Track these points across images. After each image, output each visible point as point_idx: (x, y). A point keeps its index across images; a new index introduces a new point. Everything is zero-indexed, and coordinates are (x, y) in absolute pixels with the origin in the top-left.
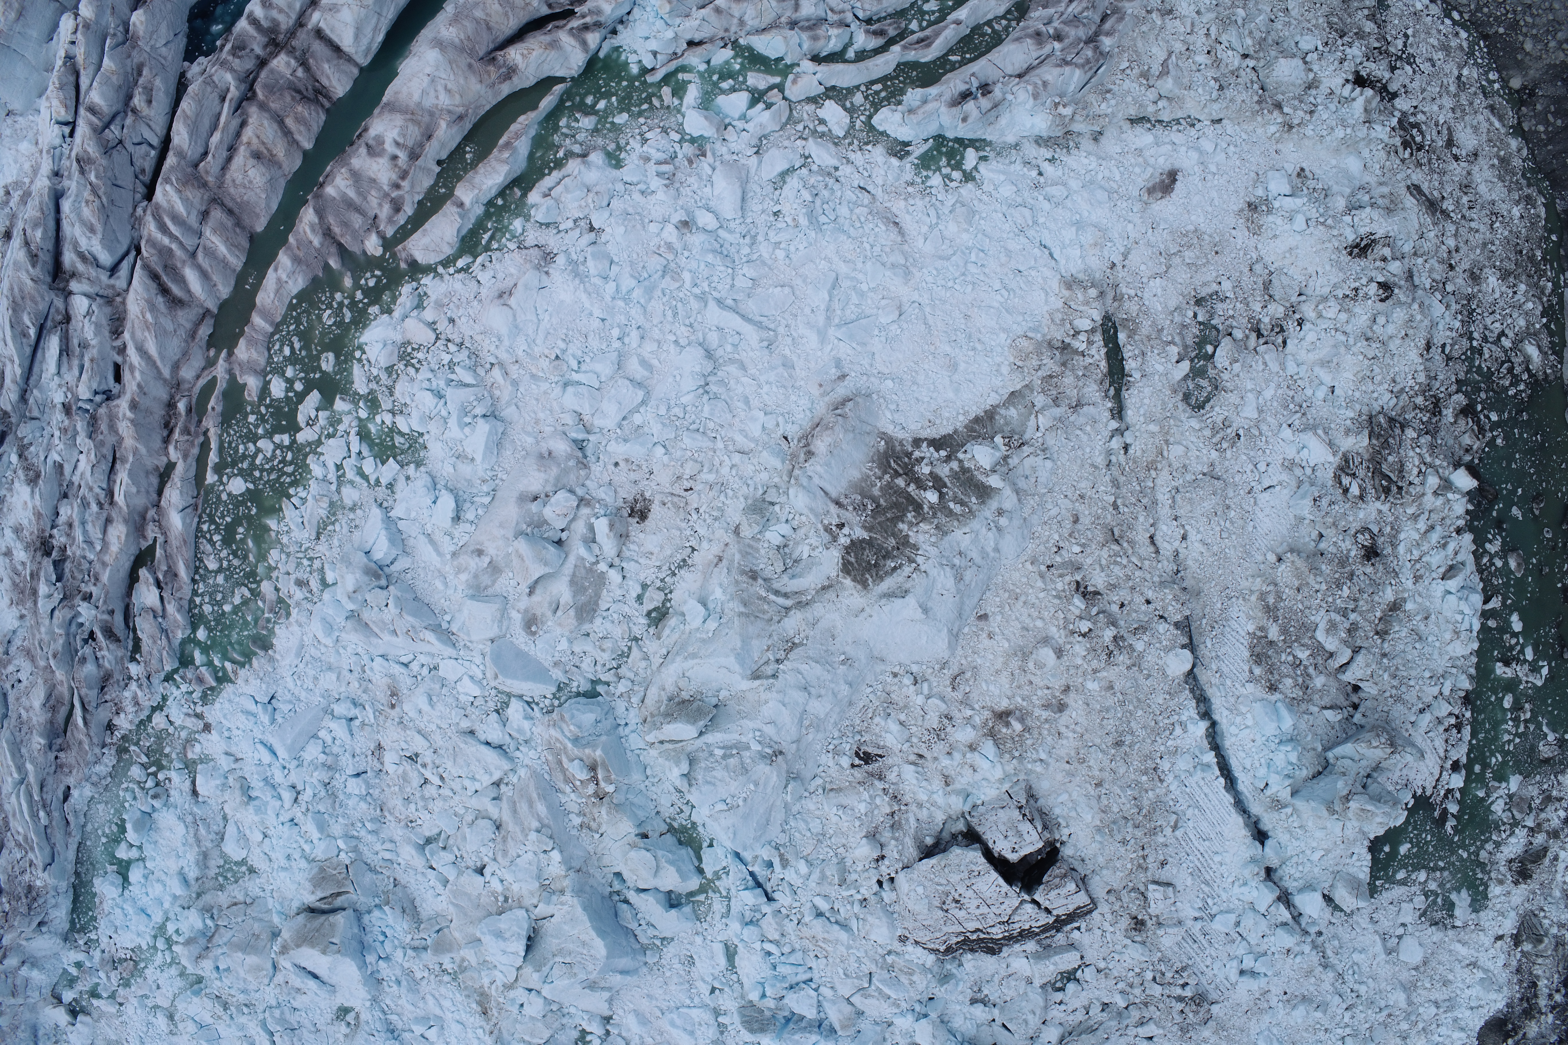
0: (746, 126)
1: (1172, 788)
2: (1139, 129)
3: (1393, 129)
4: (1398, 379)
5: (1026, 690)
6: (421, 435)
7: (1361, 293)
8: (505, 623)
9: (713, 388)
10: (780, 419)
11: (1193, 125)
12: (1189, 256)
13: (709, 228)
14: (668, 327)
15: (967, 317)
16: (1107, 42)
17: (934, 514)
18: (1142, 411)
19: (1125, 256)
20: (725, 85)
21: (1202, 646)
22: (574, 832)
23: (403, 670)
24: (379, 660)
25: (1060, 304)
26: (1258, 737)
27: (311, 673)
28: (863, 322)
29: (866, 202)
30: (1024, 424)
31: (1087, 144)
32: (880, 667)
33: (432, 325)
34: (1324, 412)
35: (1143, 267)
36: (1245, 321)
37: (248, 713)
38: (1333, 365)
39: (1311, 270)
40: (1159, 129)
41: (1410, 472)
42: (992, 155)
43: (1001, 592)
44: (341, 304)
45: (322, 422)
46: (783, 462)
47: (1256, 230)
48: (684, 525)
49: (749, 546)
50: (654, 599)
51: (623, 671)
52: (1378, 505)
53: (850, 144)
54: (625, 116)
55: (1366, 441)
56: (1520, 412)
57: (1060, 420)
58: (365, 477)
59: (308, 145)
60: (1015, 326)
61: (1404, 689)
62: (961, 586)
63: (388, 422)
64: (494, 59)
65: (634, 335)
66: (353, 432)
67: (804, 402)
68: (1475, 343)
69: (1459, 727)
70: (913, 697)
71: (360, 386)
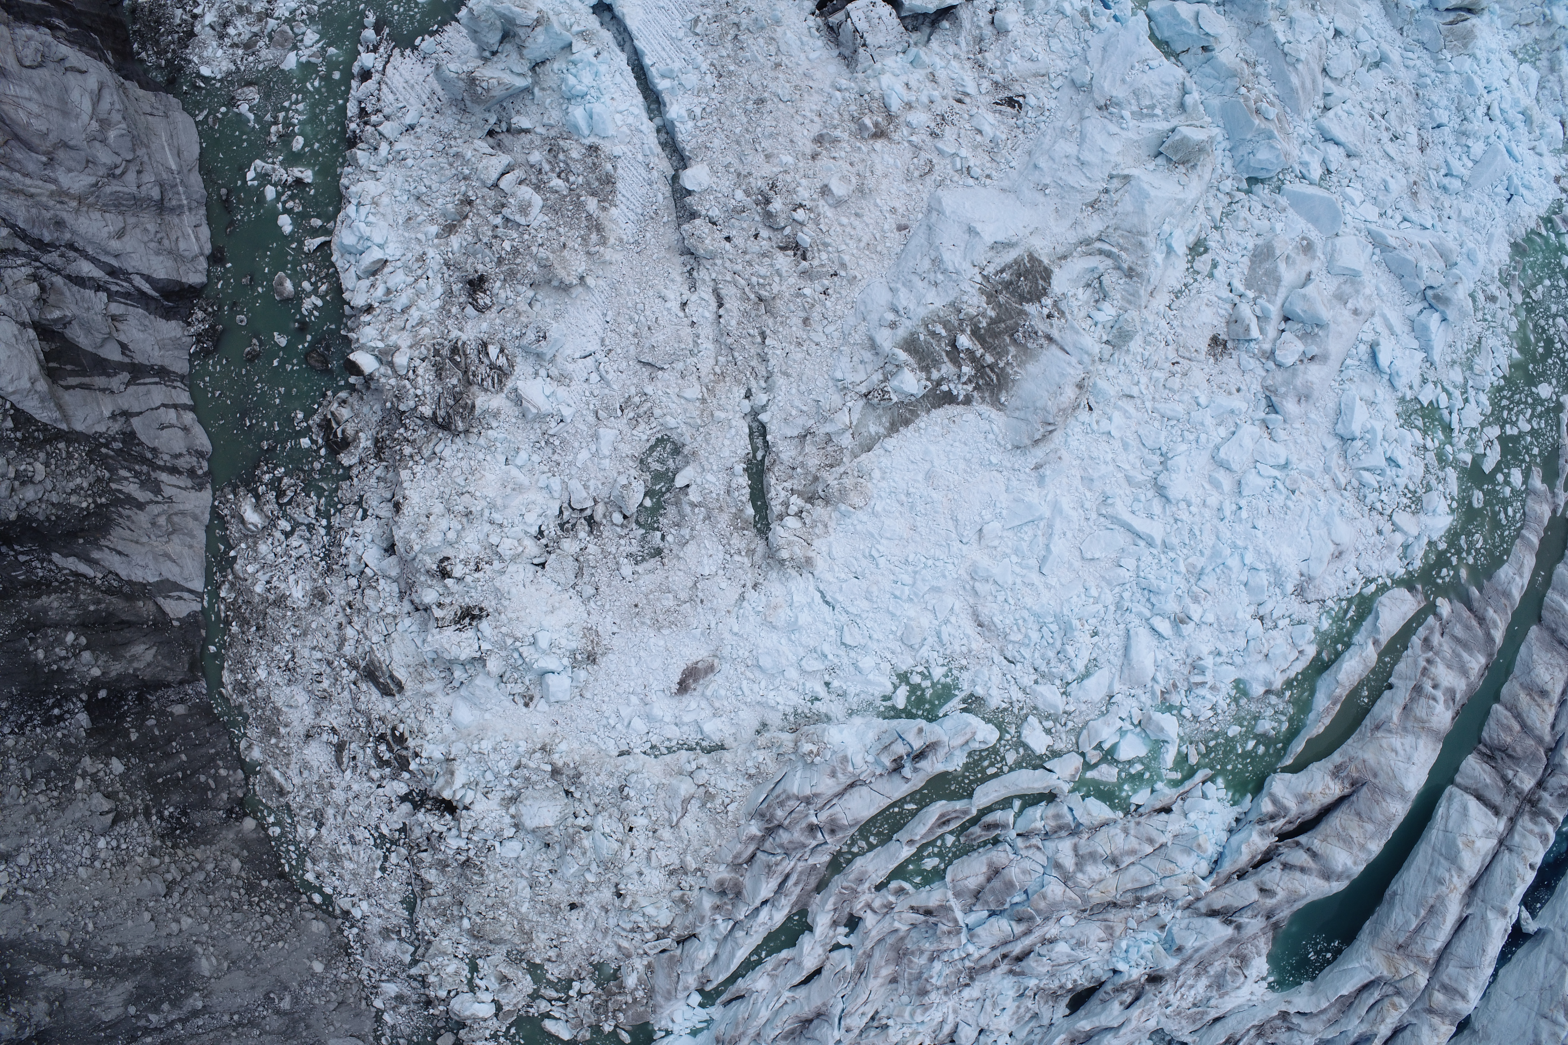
0: (1121, 723)
1: (701, 58)
2: (716, 739)
3: (417, 755)
4: (434, 471)
5: (856, 157)
6: (1402, 426)
7: (472, 566)
8: (1329, 249)
9: (1157, 459)
10: (1095, 427)
11: (653, 747)
12: (669, 602)
13: (1159, 618)
14: (1197, 519)
15: (914, 528)
16: (754, 829)
17: (961, 325)
18: (733, 431)
19: (742, 598)
20: (1139, 767)
21: (668, 194)
22: (1261, 60)
23: (1408, 216)
24: (1429, 225)
25: (816, 543)
26: (609, 102)
27: (1481, 218)
28: (1017, 523)
29: (1010, 647)
30: (863, 415)
31: (775, 719)
32: (1006, 184)
33: (1396, 528)
34: (520, 436)
35: (723, 585)
36: (605, 534)
37: (1528, 188)
38: (511, 486)
39: (533, 589)
40: (693, 738)
41: (426, 370)
42: (878, 702)
43: (885, 251)
44: (1469, 553)
45: (1481, 443)
46: (1095, 384)
47: (590, 632)
48: (1179, 330)
49: (1130, 302)
50: (1203, 263)
51: (1227, 200)
52: (464, 337)
53: (1021, 709)
54: (1230, 734)
55: (478, 403)
56: (271, 449)
57: (826, 419)
58: (1444, 389)
59: (1496, 707)
60: (865, 519)
61: (440, 147)
62: (933, 254)
63: (1429, 439)
64: (1352, 785)
65: (1227, 513)
66: (1456, 433)
67: (1073, 443)
68: (324, 522)
69: (363, 113)
70: (969, 155)
71: (1452, 474)
